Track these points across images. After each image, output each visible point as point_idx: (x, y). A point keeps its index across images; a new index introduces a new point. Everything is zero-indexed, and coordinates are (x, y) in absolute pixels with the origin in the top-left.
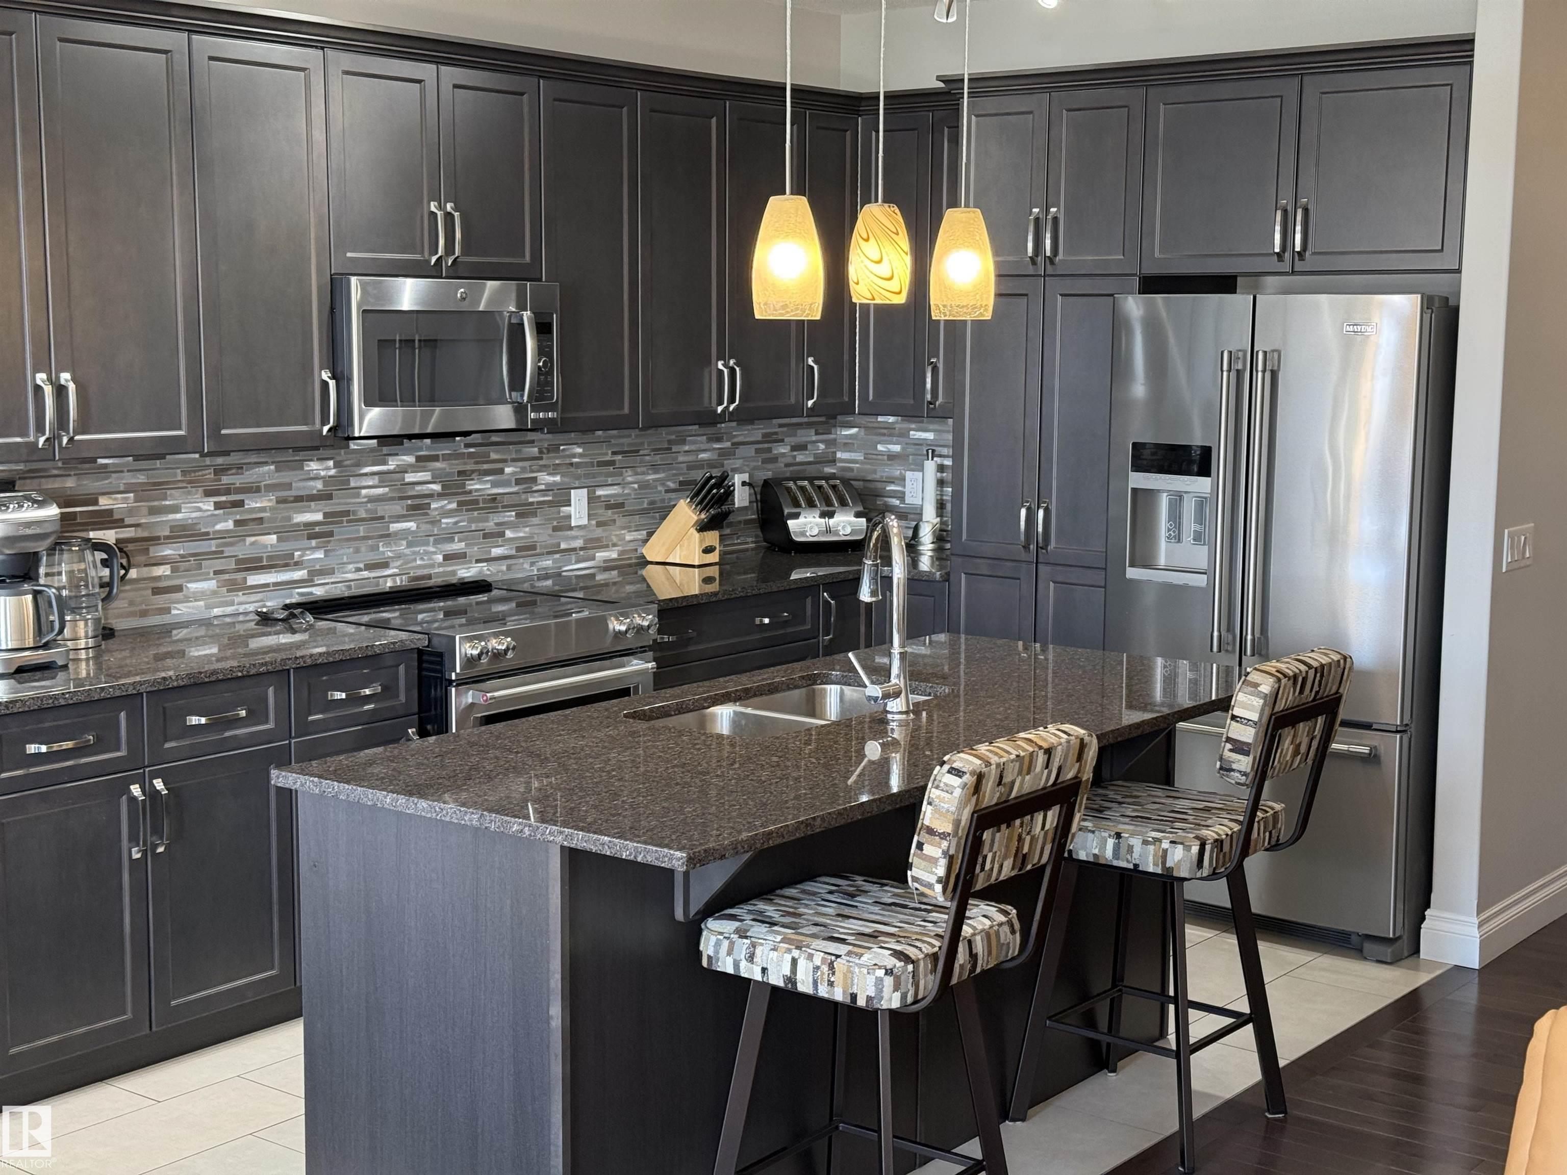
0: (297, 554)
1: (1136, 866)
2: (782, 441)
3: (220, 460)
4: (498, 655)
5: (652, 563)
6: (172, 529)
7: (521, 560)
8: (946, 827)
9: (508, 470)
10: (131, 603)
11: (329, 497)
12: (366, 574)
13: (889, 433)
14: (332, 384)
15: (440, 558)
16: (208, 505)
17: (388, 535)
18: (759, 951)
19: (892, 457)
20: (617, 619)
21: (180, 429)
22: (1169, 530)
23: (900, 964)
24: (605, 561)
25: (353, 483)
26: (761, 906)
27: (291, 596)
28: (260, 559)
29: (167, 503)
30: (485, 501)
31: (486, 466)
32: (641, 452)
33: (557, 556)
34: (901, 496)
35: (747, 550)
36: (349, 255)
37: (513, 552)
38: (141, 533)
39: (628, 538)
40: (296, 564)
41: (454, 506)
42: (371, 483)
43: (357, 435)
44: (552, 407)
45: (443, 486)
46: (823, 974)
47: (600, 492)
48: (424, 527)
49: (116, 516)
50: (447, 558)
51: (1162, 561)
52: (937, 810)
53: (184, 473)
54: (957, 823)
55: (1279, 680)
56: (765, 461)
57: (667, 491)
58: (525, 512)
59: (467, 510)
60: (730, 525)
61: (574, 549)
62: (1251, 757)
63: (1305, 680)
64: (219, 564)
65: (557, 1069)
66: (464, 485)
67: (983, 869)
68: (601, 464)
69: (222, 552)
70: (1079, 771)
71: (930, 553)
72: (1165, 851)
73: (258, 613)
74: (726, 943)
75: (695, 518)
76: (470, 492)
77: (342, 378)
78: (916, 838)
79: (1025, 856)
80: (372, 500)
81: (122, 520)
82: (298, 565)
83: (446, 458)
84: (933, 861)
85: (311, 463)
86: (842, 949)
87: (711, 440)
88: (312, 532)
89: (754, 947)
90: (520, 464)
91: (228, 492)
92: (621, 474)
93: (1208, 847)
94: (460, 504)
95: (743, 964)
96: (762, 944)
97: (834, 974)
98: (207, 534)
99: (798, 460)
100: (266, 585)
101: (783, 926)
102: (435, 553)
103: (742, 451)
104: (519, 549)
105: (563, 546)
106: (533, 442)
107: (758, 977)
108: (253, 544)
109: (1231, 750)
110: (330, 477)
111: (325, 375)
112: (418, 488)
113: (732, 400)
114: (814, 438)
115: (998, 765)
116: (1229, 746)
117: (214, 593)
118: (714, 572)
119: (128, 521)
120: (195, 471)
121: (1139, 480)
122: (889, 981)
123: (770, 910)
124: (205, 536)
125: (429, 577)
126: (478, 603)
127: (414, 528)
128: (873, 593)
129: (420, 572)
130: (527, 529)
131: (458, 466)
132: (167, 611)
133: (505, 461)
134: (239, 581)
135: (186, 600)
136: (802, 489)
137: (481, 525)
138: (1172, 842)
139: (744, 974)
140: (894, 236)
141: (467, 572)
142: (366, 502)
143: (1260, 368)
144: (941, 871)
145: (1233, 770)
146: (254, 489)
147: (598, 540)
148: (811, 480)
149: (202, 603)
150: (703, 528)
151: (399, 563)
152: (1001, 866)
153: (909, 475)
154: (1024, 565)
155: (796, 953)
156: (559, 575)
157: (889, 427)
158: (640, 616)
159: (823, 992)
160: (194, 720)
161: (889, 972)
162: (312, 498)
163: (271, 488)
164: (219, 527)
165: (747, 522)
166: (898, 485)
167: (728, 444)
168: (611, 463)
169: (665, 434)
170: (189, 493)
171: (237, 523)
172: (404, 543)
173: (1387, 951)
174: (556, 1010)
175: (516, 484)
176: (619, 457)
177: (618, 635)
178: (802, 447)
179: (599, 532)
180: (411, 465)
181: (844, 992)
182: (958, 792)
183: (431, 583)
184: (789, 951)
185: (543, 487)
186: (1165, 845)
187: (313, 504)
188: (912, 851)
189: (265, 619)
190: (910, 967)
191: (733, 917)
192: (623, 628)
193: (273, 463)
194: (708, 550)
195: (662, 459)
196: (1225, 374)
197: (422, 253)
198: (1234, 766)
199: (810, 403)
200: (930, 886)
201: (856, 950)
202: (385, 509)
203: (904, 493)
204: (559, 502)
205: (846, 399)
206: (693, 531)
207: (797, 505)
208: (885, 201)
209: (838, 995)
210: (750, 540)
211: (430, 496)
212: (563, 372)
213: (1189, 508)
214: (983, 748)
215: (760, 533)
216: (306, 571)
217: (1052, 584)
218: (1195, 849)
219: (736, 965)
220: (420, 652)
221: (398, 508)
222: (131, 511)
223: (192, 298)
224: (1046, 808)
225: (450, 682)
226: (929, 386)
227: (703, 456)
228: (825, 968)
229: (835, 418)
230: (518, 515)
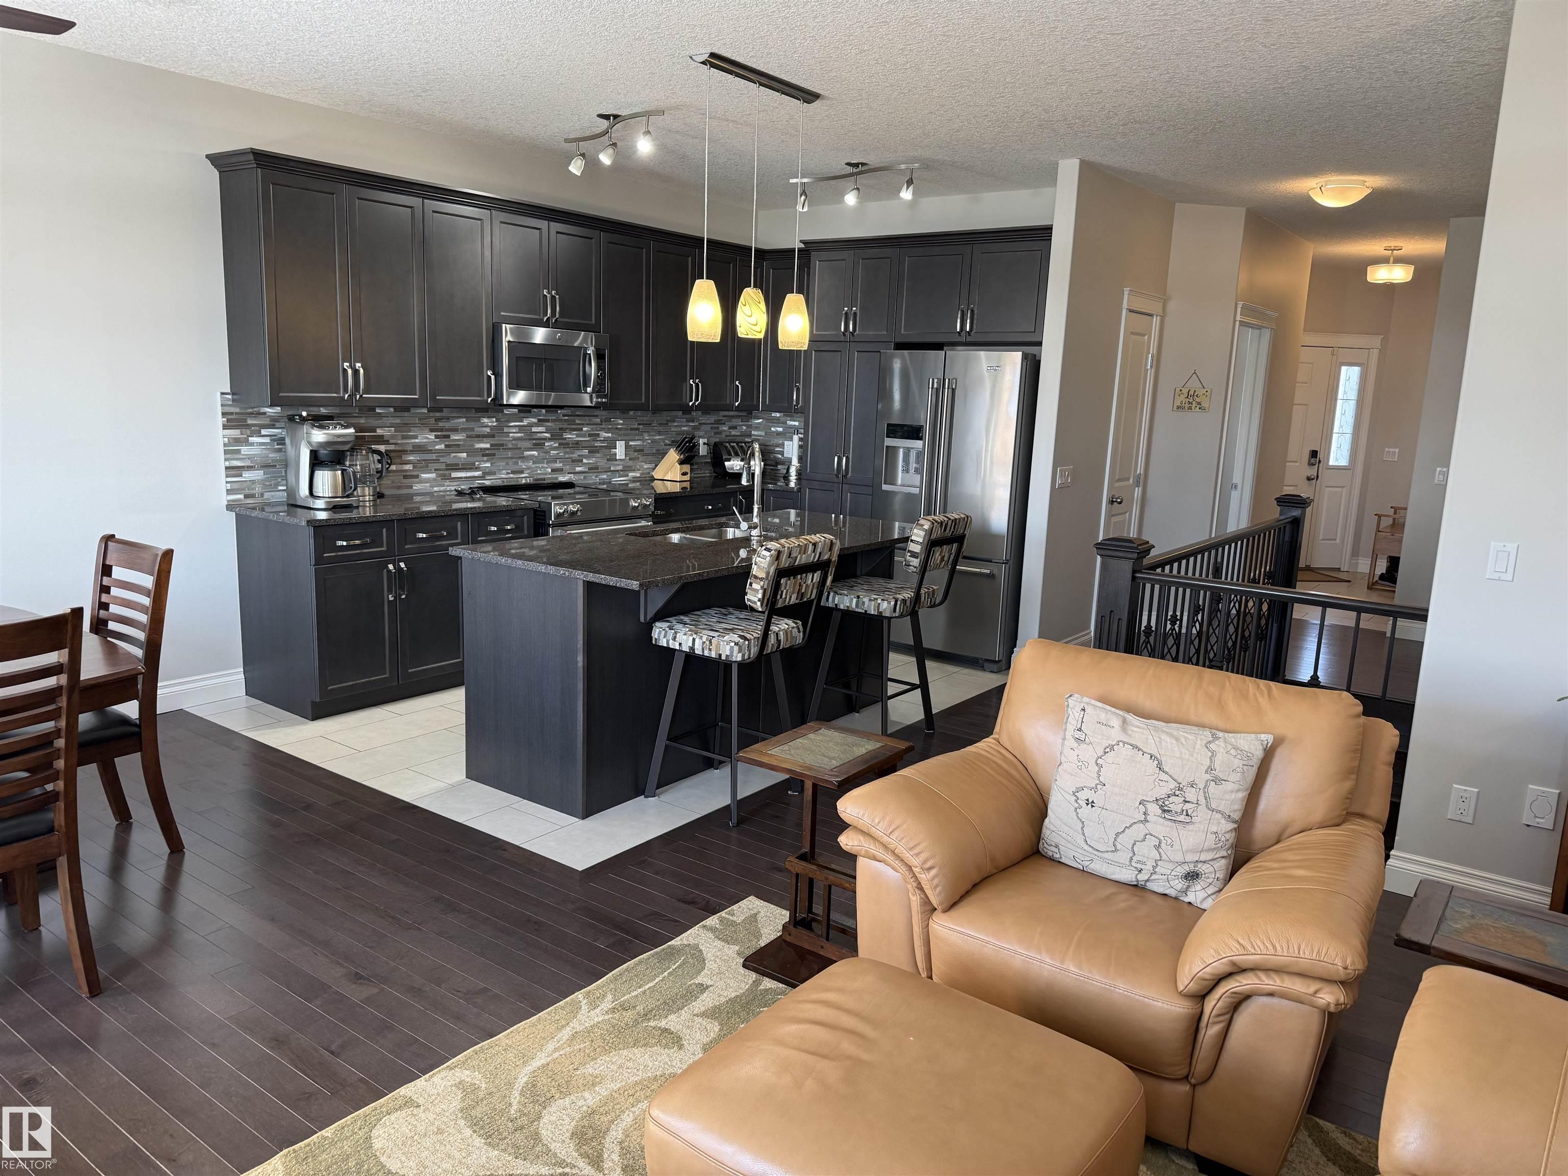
0: (477, 463)
1: (866, 611)
2: (724, 424)
3: (438, 414)
4: (573, 513)
5: (657, 479)
6: (413, 447)
7: (591, 474)
8: (762, 575)
9: (585, 429)
10: (393, 482)
11: (493, 436)
12: (512, 475)
13: (777, 422)
14: (493, 377)
15: (550, 470)
16: (432, 436)
17: (524, 457)
18: (678, 635)
19: (778, 434)
20: (634, 500)
21: (416, 395)
22: (903, 467)
23: (741, 641)
24: (633, 478)
25: (506, 430)
26: (682, 617)
27: (473, 484)
28: (458, 465)
29: (411, 434)
30: (573, 444)
31: (573, 427)
32: (653, 425)
33: (609, 473)
34: (782, 453)
35: (705, 477)
36: (502, 313)
37: (587, 470)
38: (398, 448)
39: (645, 467)
40: (476, 468)
41: (557, 445)
42: (514, 431)
43: (505, 403)
44: (605, 396)
45: (551, 435)
46: (707, 645)
47: (631, 443)
48: (542, 454)
49: (385, 439)
50: (553, 470)
51: (899, 482)
52: (759, 567)
53: (420, 419)
54: (768, 573)
55: (933, 523)
56: (715, 433)
57: (665, 445)
58: (593, 451)
59: (563, 448)
60: (697, 464)
61: (618, 471)
62: (919, 559)
63: (946, 525)
64: (437, 466)
65: (580, 686)
66: (562, 435)
67: (781, 597)
68: (631, 429)
69: (439, 460)
70: (830, 556)
71: (795, 481)
72: (879, 604)
73: (456, 490)
74: (663, 632)
75: (678, 457)
76: (565, 439)
77: (498, 375)
78: (749, 580)
79: (803, 594)
80: (515, 439)
81: (388, 441)
82: (477, 469)
83: (553, 421)
84: (757, 591)
85: (484, 419)
86: (716, 634)
87: (688, 421)
88: (484, 453)
89: (676, 634)
90: (591, 426)
91: (442, 430)
92: (642, 435)
93: (899, 603)
94: (560, 444)
95: (671, 642)
96: (679, 632)
97: (711, 645)
98: (431, 450)
99: (732, 434)
100: (461, 478)
101: (690, 625)
102: (547, 468)
103: (703, 427)
104: (589, 469)
105: (612, 469)
106: (598, 416)
107: (677, 648)
108: (454, 457)
109: (910, 556)
110: (494, 426)
111: (489, 373)
112: (539, 435)
113: (697, 399)
114: (741, 424)
115: (789, 548)
116: (909, 554)
117: (434, 479)
118: (687, 485)
119: (391, 441)
120: (425, 419)
121: (889, 442)
122: (736, 648)
123: (686, 619)
124: (430, 452)
125: (544, 479)
126: (569, 494)
127: (537, 455)
128: (748, 481)
129: (539, 477)
130: (594, 459)
131: (559, 425)
132: (411, 487)
133: (583, 424)
134: (448, 475)
135: (421, 482)
136: (733, 447)
137: (571, 456)
138: (882, 600)
139: (671, 646)
140: (758, 304)
141: (563, 478)
142: (513, 440)
143: (946, 387)
144: (760, 596)
145: (911, 566)
146: (455, 430)
147: (630, 467)
148: (737, 443)
149: (428, 484)
150: (681, 462)
151: (528, 471)
152: (791, 597)
153: (786, 443)
154: (836, 484)
155: (695, 636)
156: (610, 483)
157: (778, 419)
158: (645, 499)
159: (706, 653)
160: (421, 535)
161: (736, 644)
162: (484, 436)
163: (463, 430)
164: (437, 447)
165: (706, 463)
166: (781, 448)
167: (697, 424)
168: (637, 429)
169: (665, 416)
170: (422, 430)
171: (446, 446)
172: (531, 461)
173: (995, 667)
174: (580, 659)
175: (589, 436)
176: (642, 427)
177: (635, 508)
178: (735, 428)
179: (630, 463)
180: (535, 423)
181: (716, 654)
182: (768, 558)
183: (546, 482)
184: (692, 635)
185: (602, 439)
186: (879, 601)
187: (485, 439)
188: (747, 587)
189: (460, 493)
190: (747, 643)
191: (668, 621)
192: (637, 505)
193: (465, 417)
194: (684, 474)
195: (663, 429)
196: (930, 389)
197: (540, 315)
198: (911, 564)
199: (737, 404)
200: (755, 603)
201: (722, 634)
202: (520, 444)
203: (783, 452)
204: (611, 447)
205: (755, 403)
206: (677, 464)
207: (730, 454)
208: (754, 287)
209: (713, 655)
210: (707, 472)
211: (545, 439)
212: (610, 379)
213: (913, 456)
214: (783, 541)
215: (712, 469)
216: (481, 472)
217: (849, 494)
218: (893, 603)
219: (668, 642)
220: (535, 511)
221: (528, 444)
222: (393, 437)
223: (422, 330)
224: (814, 571)
225: (549, 525)
226: (795, 398)
227: (683, 428)
228: (708, 643)
229: (752, 414)
230: (589, 452)
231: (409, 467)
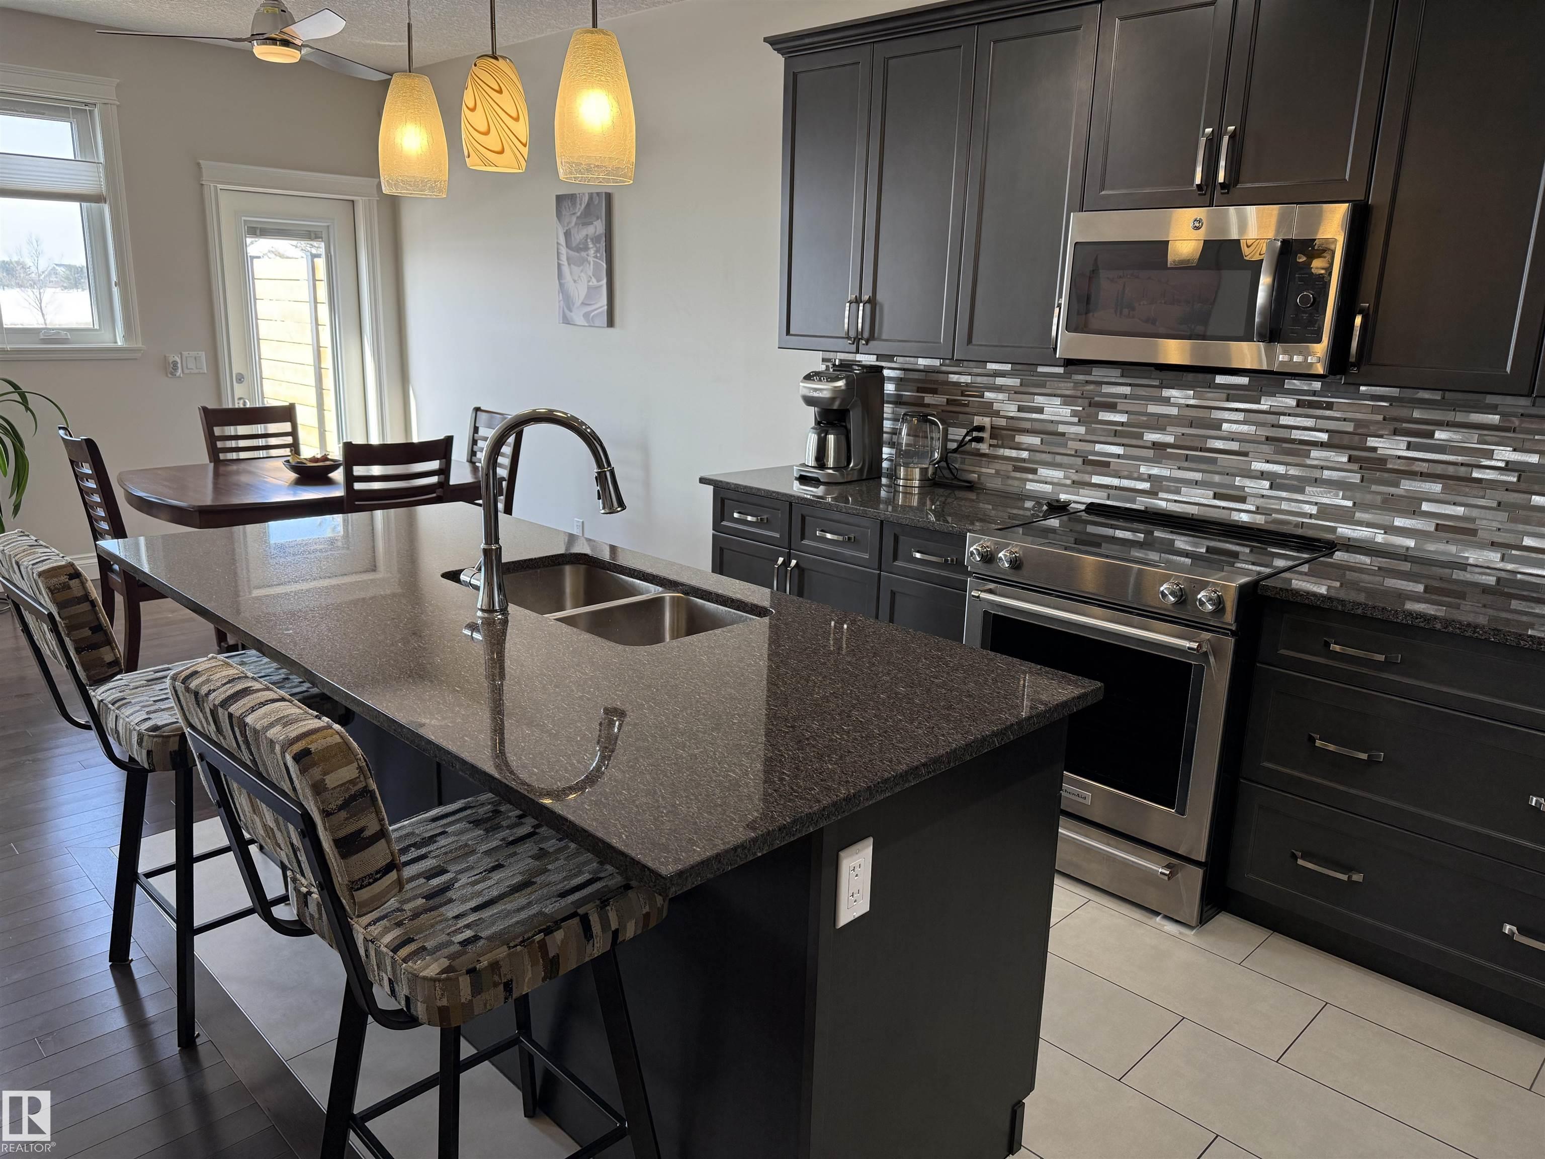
231: (1025, 455)
